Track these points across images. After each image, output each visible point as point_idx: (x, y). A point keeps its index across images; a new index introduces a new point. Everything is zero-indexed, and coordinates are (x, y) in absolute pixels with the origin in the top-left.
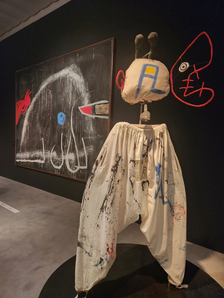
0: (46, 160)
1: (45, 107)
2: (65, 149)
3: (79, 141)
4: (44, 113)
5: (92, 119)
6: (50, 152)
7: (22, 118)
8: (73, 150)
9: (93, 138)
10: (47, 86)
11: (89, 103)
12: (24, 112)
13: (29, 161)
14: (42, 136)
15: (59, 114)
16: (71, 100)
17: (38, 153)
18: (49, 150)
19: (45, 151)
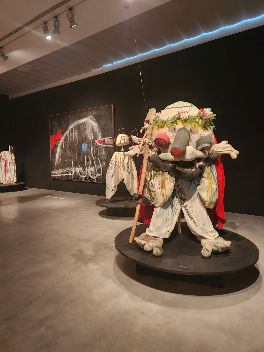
0: (75, 173)
1: (73, 140)
2: (88, 165)
3: (96, 160)
4: (72, 143)
5: (104, 147)
6: (78, 168)
7: (56, 147)
8: (93, 165)
9: (105, 158)
10: (74, 127)
11: (101, 138)
12: (56, 143)
13: (63, 175)
14: (71, 158)
15: (83, 145)
16: (90, 136)
17: (69, 169)
18: (77, 167)
19: (74, 168)
